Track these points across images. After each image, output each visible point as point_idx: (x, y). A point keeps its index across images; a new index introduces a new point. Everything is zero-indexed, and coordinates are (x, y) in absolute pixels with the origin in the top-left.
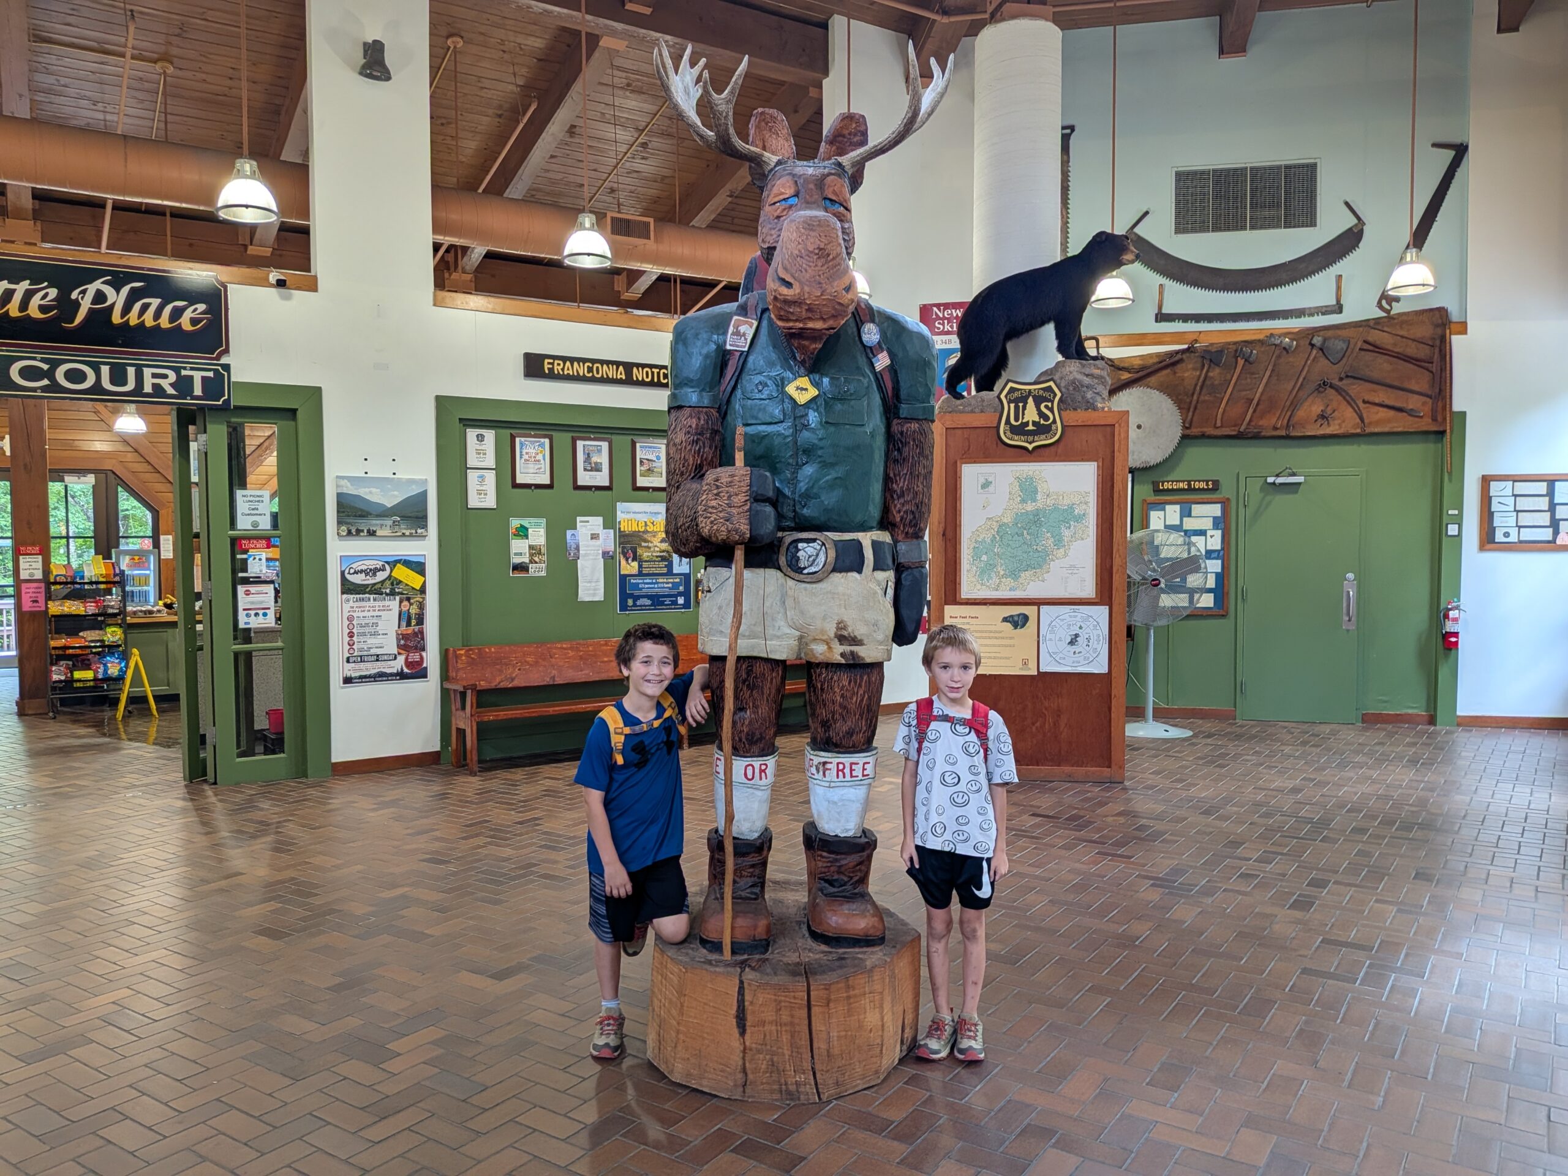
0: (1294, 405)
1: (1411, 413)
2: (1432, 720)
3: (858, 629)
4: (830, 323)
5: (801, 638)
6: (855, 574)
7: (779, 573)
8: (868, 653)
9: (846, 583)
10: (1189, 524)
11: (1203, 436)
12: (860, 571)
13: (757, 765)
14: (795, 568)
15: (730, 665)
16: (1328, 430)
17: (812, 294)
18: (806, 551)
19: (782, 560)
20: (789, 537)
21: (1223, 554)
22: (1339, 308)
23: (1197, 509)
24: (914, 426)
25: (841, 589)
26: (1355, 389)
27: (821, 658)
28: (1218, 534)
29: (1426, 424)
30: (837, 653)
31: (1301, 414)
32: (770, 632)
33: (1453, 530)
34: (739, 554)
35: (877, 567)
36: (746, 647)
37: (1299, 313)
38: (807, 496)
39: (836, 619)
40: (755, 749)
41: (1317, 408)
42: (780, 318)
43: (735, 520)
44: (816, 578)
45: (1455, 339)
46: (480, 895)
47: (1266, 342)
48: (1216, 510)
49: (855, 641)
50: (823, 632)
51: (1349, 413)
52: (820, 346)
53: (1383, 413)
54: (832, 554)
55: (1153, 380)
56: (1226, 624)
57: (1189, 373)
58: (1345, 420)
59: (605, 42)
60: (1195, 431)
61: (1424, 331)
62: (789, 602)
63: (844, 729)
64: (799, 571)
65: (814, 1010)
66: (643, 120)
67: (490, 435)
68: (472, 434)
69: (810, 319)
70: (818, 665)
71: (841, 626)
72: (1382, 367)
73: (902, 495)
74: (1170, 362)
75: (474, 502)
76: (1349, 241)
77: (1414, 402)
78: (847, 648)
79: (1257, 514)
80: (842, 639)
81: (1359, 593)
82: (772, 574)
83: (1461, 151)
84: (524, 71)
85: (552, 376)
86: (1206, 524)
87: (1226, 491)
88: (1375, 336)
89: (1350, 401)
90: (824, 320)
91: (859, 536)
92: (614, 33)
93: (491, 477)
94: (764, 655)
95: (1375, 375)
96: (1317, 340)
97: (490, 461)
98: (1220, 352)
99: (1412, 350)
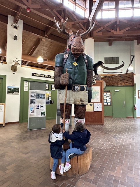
0: (118, 83)
1: (130, 83)
2: (134, 117)
3: (84, 100)
4: (81, 53)
5: (75, 101)
6: (83, 91)
7: (72, 91)
8: (85, 103)
9: (82, 93)
10: (107, 95)
11: (108, 86)
12: (84, 91)
13: (67, 121)
14: (74, 90)
15: (65, 104)
16: (122, 85)
17: (78, 48)
18: (76, 87)
19: (72, 89)
20: (73, 85)
21: (111, 99)
22: (122, 72)
23: (108, 94)
24: (91, 71)
25: (81, 93)
26: (124, 81)
27: (78, 104)
28: (110, 96)
29: (132, 85)
30: (80, 103)
31: (119, 83)
32: (70, 100)
33: (135, 96)
34: (66, 87)
35: (86, 90)
36: (67, 102)
37: (118, 73)
38: (76, 79)
39: (80, 98)
40: (67, 118)
41: (120, 83)
42: (73, 52)
43: (66, 81)
44: (77, 92)
45: (134, 76)
46: (23, 141)
47: (115, 76)
48: (110, 94)
49: (83, 101)
50: (78, 100)
51: (124, 83)
52: (79, 57)
53: (127, 83)
54: (80, 88)
55: (103, 79)
56: (111, 106)
57: (106, 79)
58: (123, 84)
59: (43, 40)
60: (107, 85)
61: (131, 75)
62: (73, 95)
63: (81, 115)
64: (75, 90)
65: (78, 160)
66: (46, 50)
67: (27, 82)
68: (25, 82)
69: (78, 52)
70: (77, 105)
71: (81, 99)
72: (127, 79)
73: (89, 80)
74: (105, 77)
75: (25, 90)
76: (123, 65)
77: (130, 82)
78: (82, 102)
79: (114, 94)
80: (81, 101)
81: (125, 103)
82: (71, 91)
83: (134, 56)
84: (33, 43)
85: (35, 76)
86: (109, 95)
87: (111, 92)
88: (126, 75)
89: (124, 82)
90: (80, 52)
91: (84, 85)
92: (44, 39)
93: (27, 87)
94: (69, 103)
95: (126, 79)
96: (120, 76)
97: (27, 85)
98: (110, 77)
99: (130, 77)
